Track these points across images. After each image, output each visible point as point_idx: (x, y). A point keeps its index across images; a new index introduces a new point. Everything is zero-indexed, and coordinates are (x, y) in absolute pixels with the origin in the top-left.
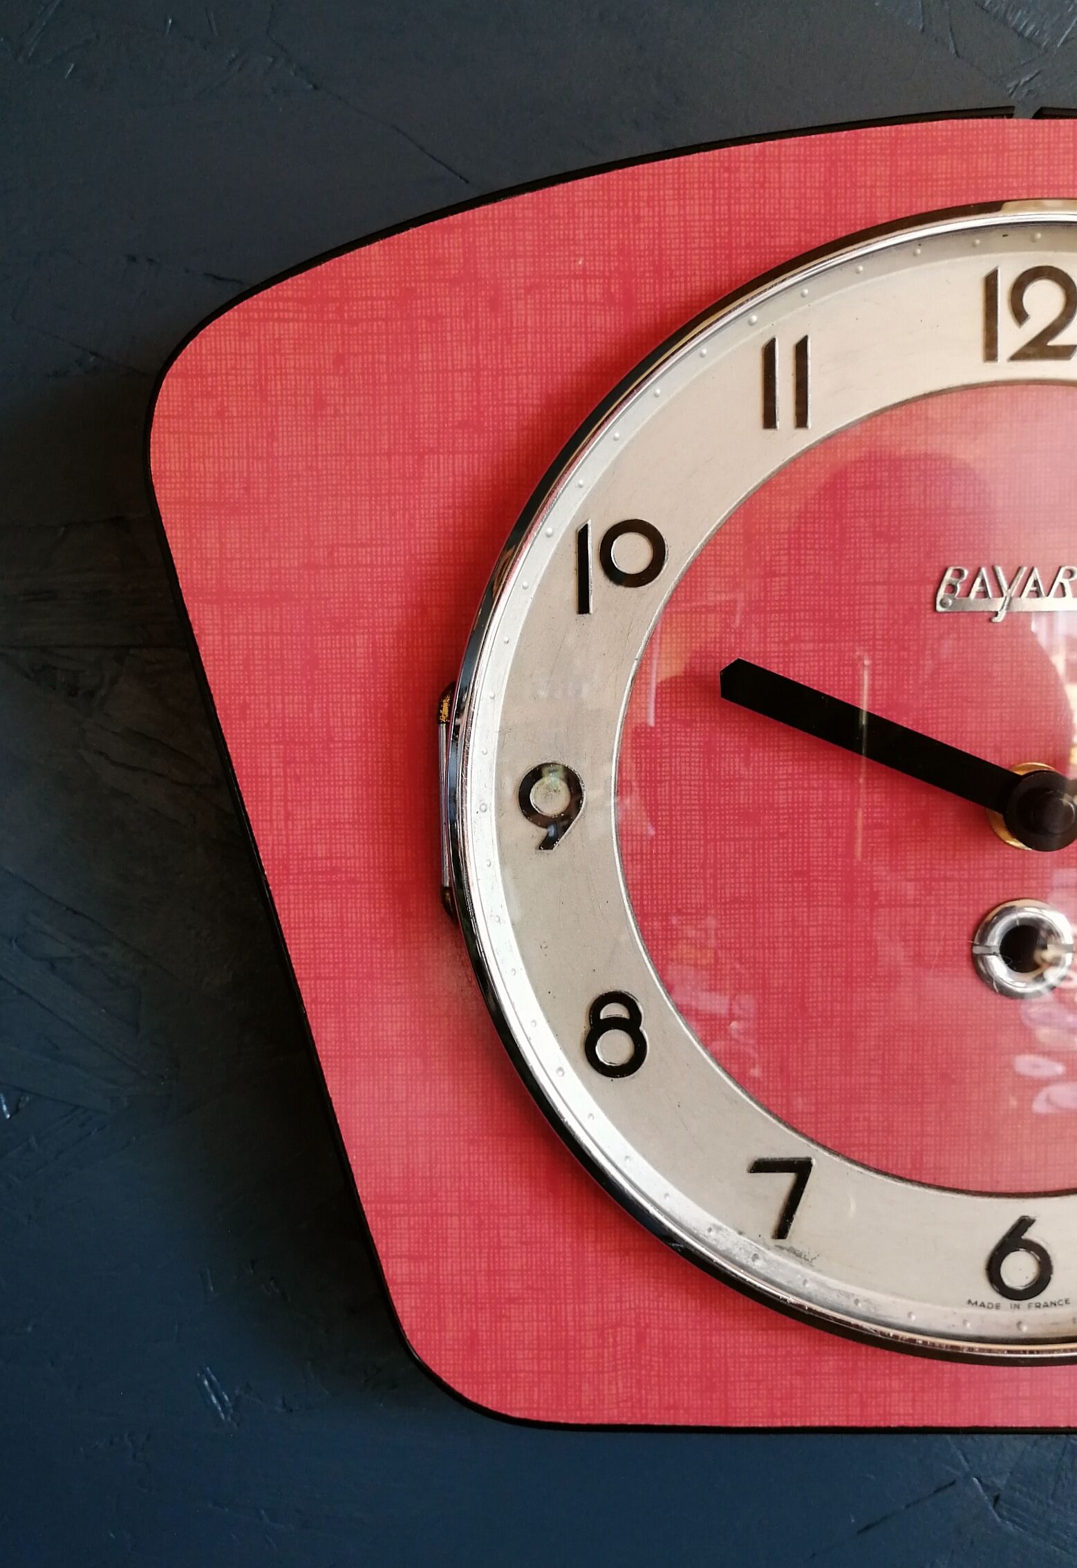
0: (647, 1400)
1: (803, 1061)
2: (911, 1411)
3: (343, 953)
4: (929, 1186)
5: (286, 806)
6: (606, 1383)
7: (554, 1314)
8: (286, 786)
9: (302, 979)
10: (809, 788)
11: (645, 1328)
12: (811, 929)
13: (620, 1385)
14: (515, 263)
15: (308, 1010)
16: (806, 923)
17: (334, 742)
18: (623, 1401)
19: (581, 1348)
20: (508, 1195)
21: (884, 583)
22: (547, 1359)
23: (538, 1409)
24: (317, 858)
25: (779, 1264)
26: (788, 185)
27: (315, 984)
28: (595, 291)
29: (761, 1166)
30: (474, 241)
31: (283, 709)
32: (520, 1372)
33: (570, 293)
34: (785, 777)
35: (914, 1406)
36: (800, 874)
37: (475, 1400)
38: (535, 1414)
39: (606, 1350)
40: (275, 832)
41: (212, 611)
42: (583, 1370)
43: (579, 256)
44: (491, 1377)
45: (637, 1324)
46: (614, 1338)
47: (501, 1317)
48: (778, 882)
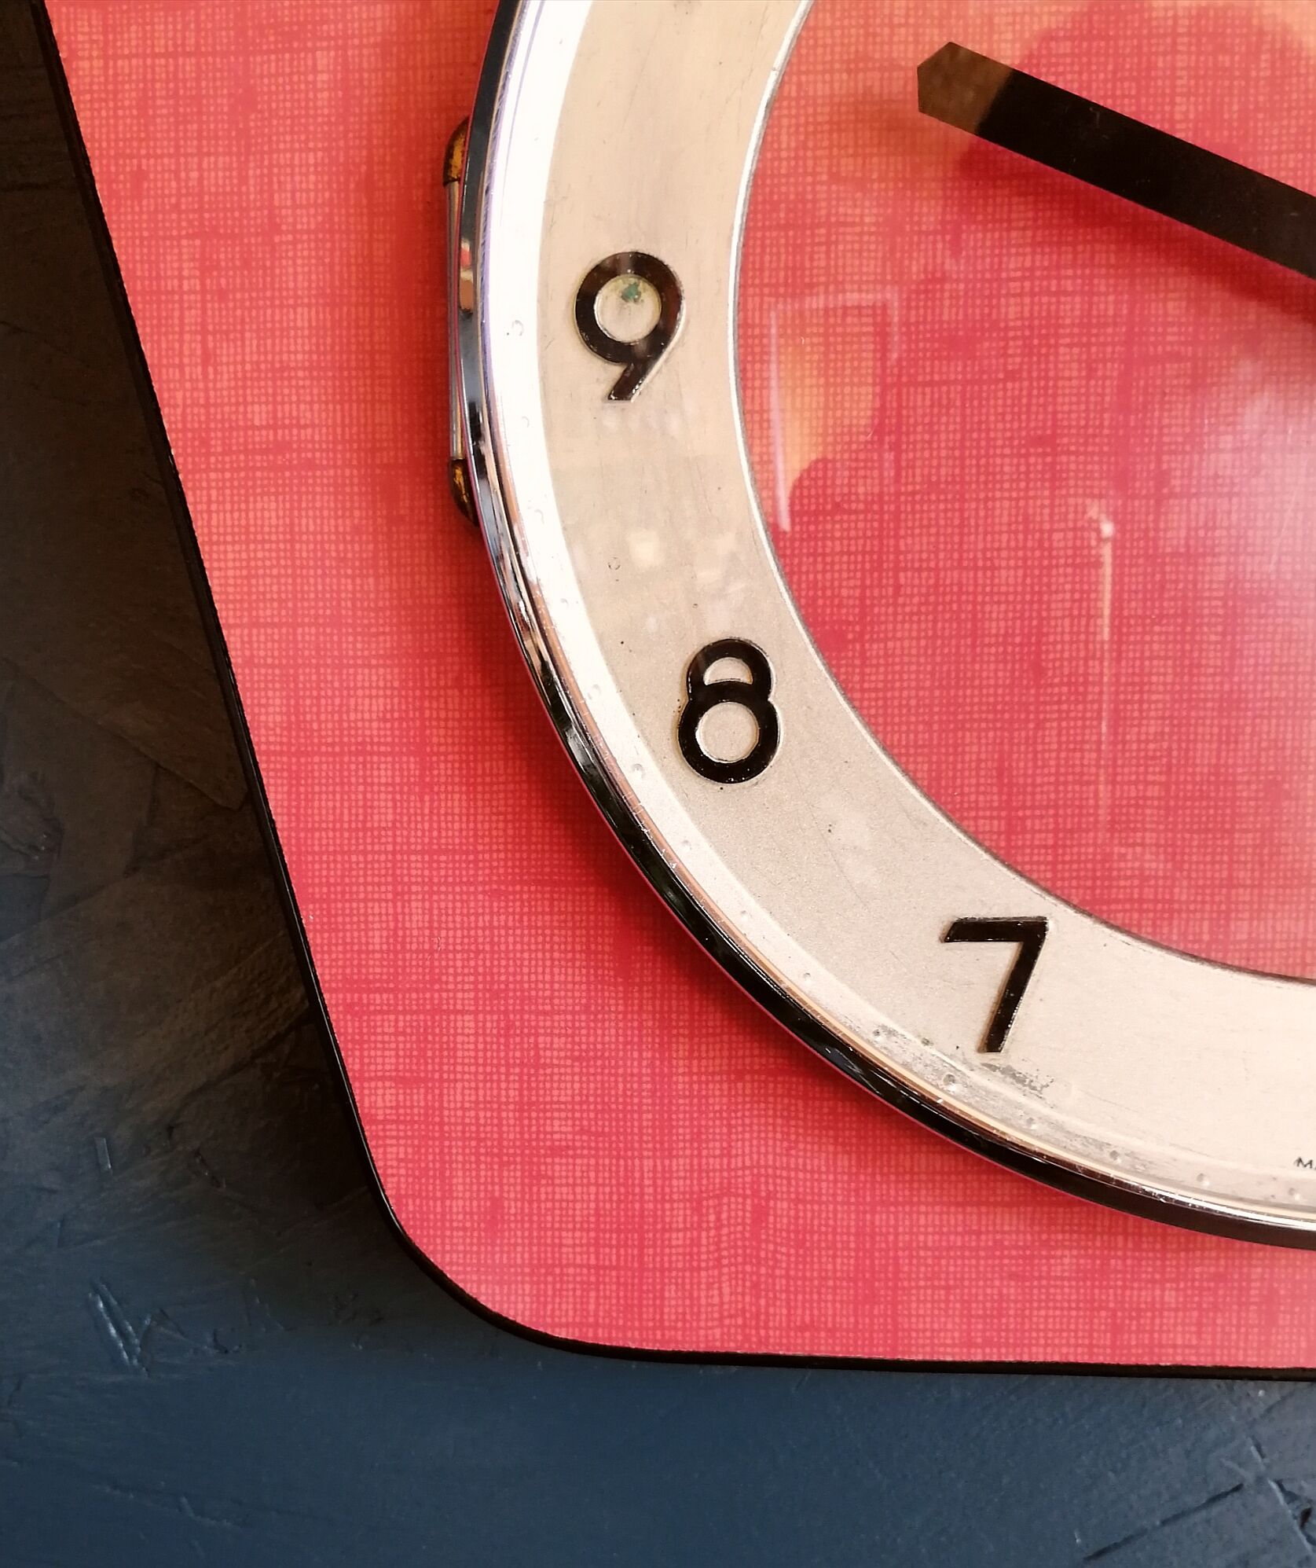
0: (767, 1314)
1: (1035, 759)
2: (1194, 1342)
3: (294, 584)
4: (1239, 969)
5: (204, 342)
6: (703, 1286)
7: (622, 1174)
8: (204, 310)
9: (230, 626)
10: (1058, 293)
11: (768, 1198)
12: (1056, 536)
13: (726, 1290)
15: (239, 678)
16: (1047, 526)
17: (280, 232)
18: (730, 1316)
19: (664, 1230)
20: (552, 982)
22: (611, 1246)
23: (596, 1325)
24: (254, 428)
25: (988, 1092)
27: (250, 635)
29: (965, 931)
31: (201, 179)
32: (568, 1266)
34: (1019, 274)
35: (1199, 1333)
36: (1040, 441)
37: (496, 1310)
38: (590, 1334)
39: (704, 1234)
40: (188, 385)
41: (89, 20)
42: (667, 1265)
44: (523, 1274)
45: (755, 1193)
46: (718, 1214)
47: (539, 1177)
48: (1003, 456)
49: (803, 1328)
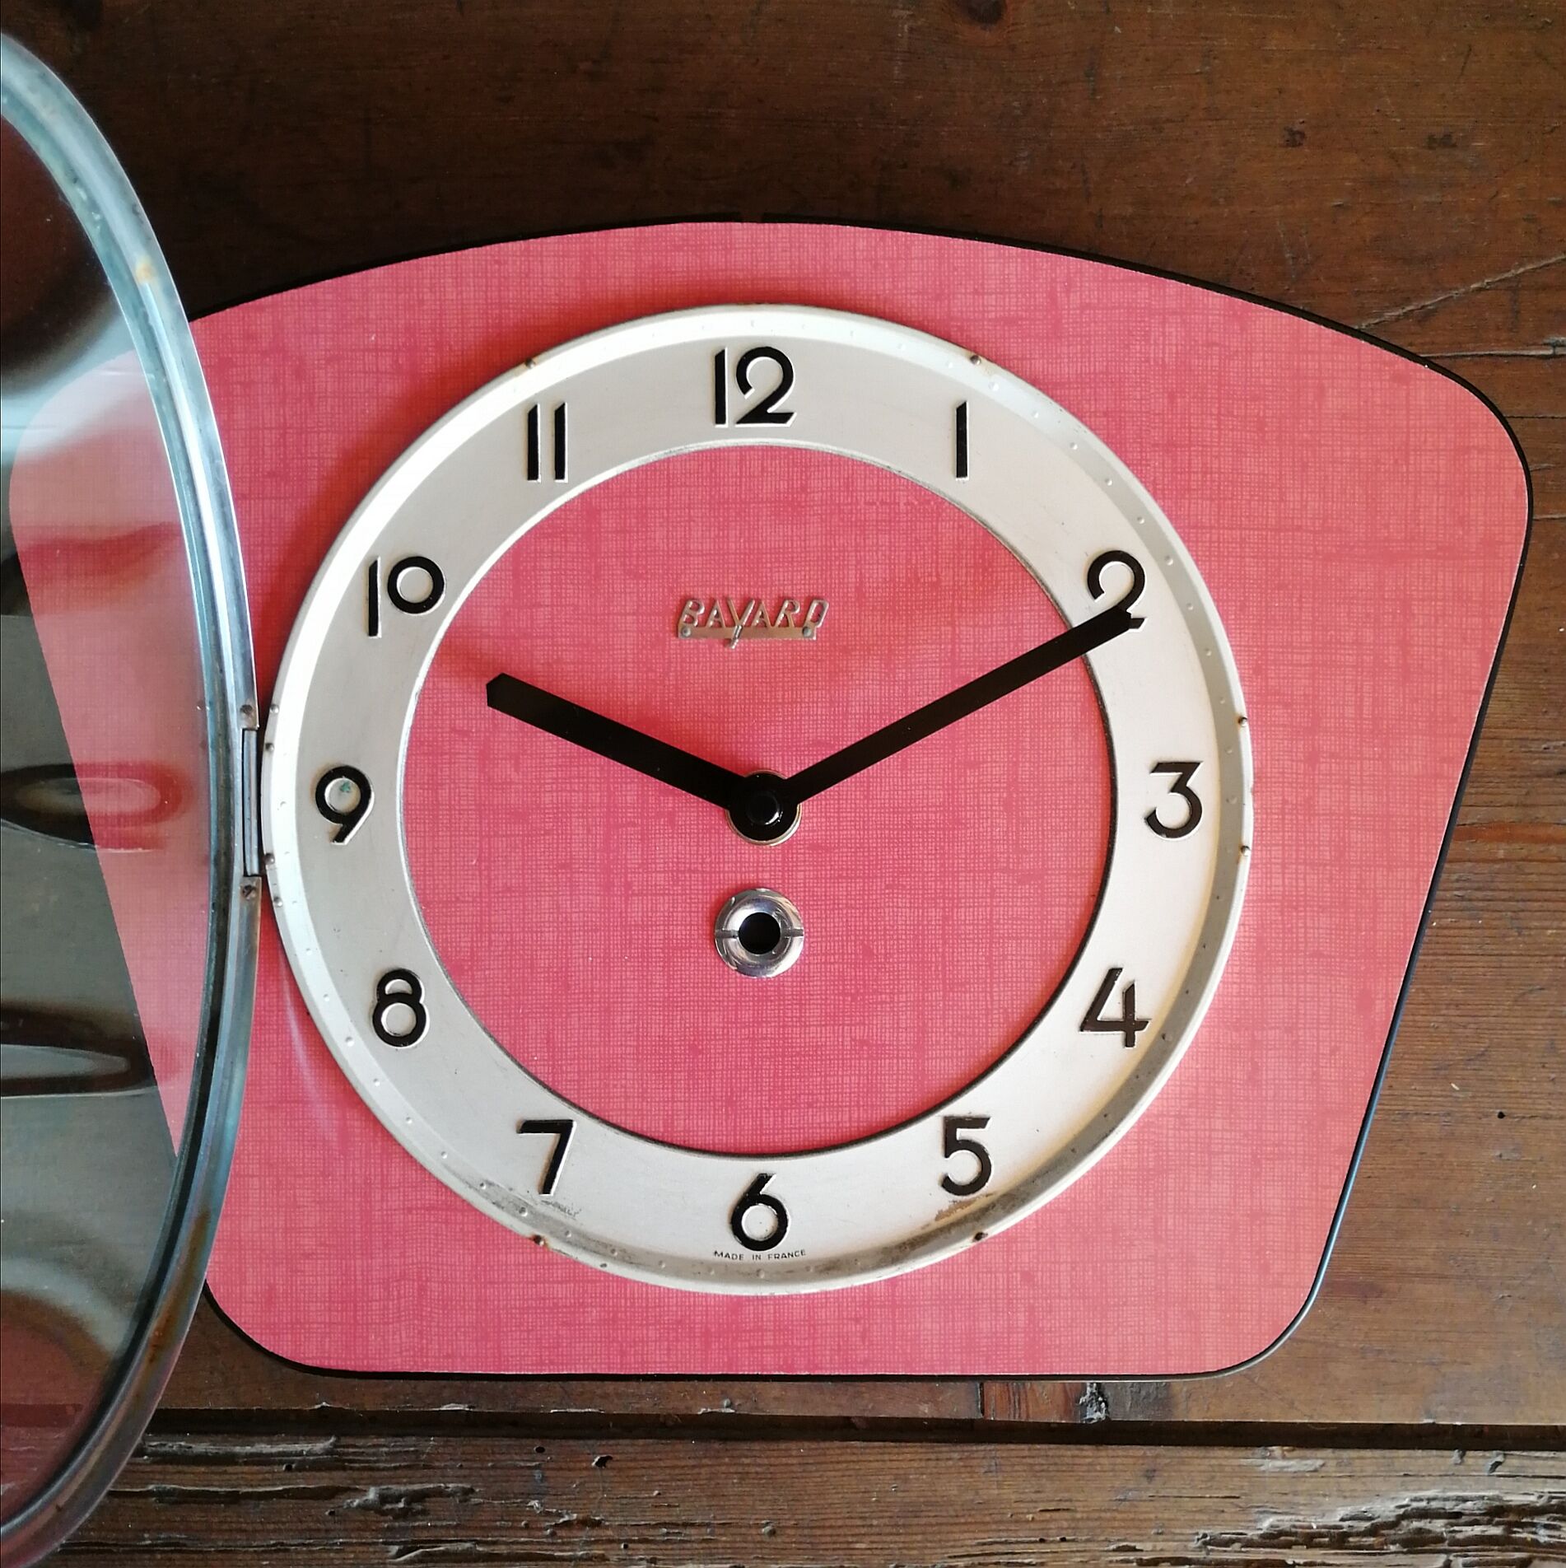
0: (427, 1349)
1: (566, 1034)
2: (666, 1360)
4: (679, 1146)
6: (391, 1333)
7: (344, 1268)
10: (570, 791)
11: (427, 1281)
12: (574, 915)
13: (404, 1335)
14: (318, 338)
16: (569, 910)
18: (406, 1351)
19: (368, 1301)
20: (303, 1158)
21: (634, 614)
22: (338, 1311)
25: (546, 1217)
26: (549, 275)
28: (386, 363)
29: (529, 1127)
30: (282, 318)
32: (312, 1323)
33: (364, 364)
34: (550, 781)
35: (668, 1354)
36: (563, 866)
37: (272, 1350)
38: (327, 1363)
39: (391, 1303)
42: (370, 1321)
43: (373, 332)
44: (287, 1329)
45: (420, 1278)
46: (399, 1291)
47: (297, 1271)
48: (545, 873)
49: (448, 1356)
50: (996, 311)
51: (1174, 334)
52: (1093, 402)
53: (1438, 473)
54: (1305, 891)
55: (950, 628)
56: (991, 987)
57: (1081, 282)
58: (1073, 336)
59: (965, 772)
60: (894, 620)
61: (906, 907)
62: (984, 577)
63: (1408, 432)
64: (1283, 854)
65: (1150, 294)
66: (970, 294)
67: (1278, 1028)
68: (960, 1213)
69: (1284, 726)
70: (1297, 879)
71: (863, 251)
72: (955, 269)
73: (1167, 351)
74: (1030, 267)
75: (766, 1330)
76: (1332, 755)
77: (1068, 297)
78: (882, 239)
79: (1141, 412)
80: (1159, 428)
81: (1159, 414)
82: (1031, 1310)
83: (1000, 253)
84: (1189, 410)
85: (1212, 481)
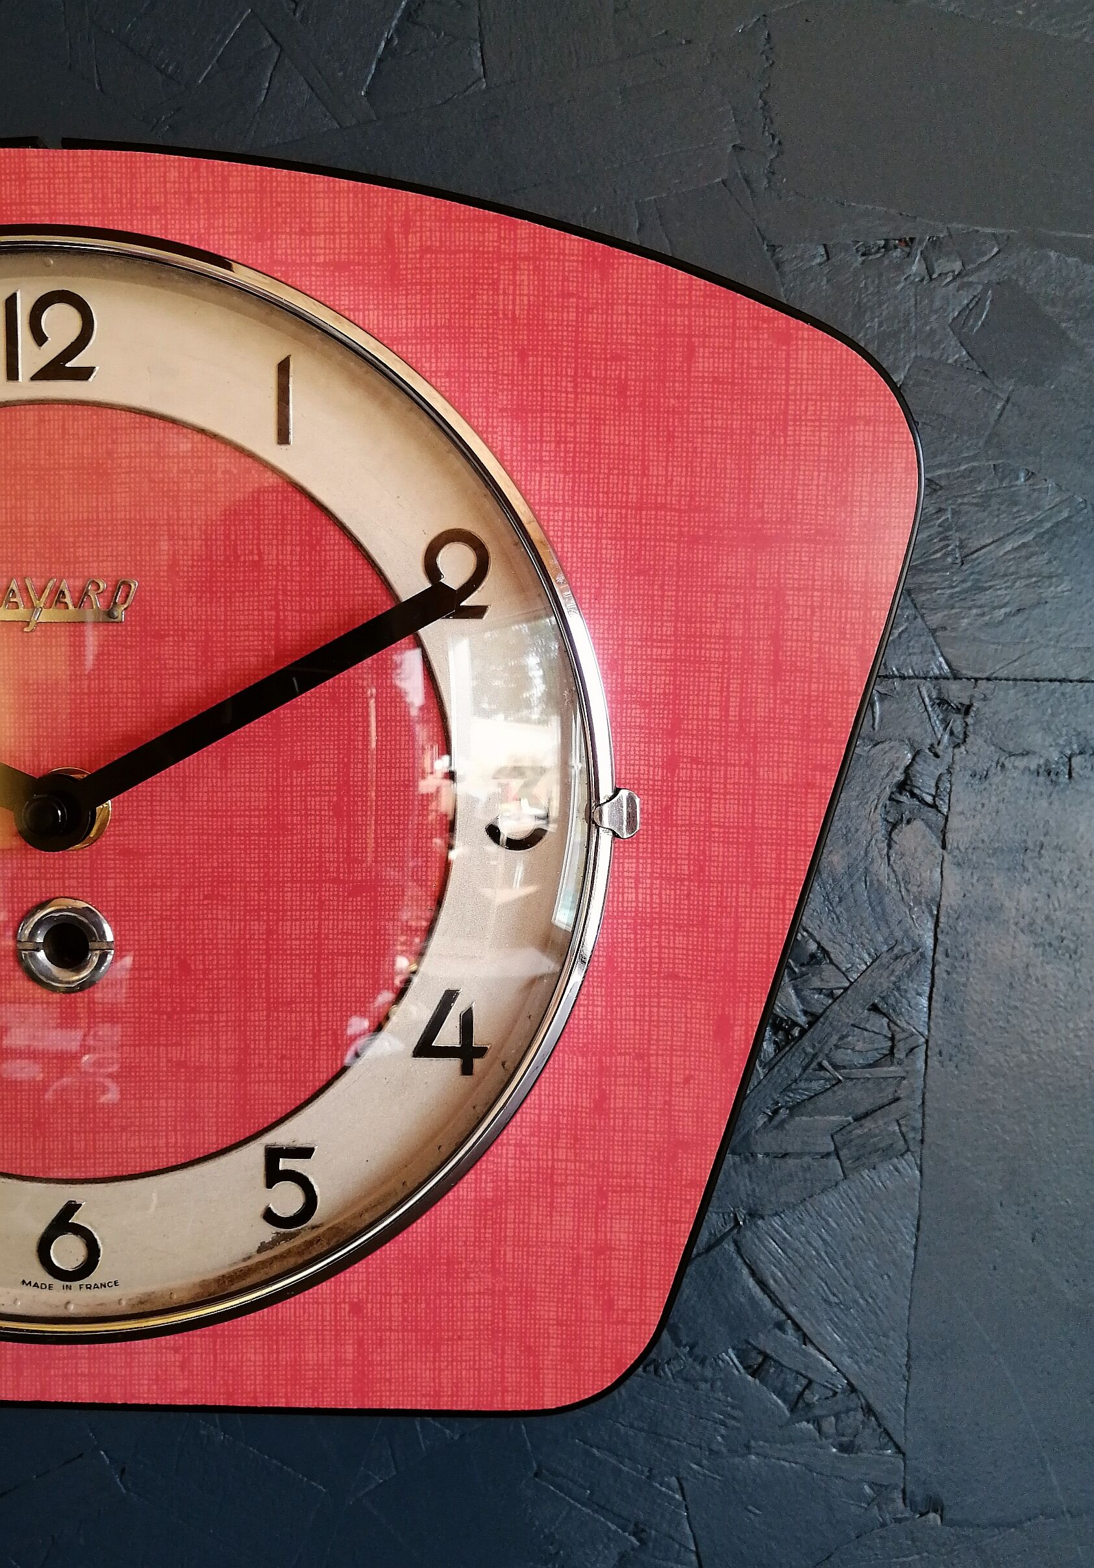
50: (325, 254)
51: (526, 283)
52: (433, 360)
53: (820, 446)
54: (661, 907)
55: (273, 613)
56: (319, 1007)
57: (421, 221)
58: (411, 284)
59: (291, 773)
60: (211, 602)
61: (226, 920)
62: (310, 555)
63: (787, 400)
64: (637, 867)
65: (499, 236)
66: (296, 233)
67: (629, 1054)
68: (284, 1246)
69: (641, 728)
70: (651, 895)
71: (174, 182)
72: (279, 204)
73: (518, 302)
74: (363, 202)
75: (81, 1358)
76: (695, 760)
77: (406, 238)
78: (197, 169)
79: (488, 372)
80: (508, 390)
81: (507, 375)
82: (360, 1343)
83: (329, 187)
84: (542, 370)
85: (566, 452)
